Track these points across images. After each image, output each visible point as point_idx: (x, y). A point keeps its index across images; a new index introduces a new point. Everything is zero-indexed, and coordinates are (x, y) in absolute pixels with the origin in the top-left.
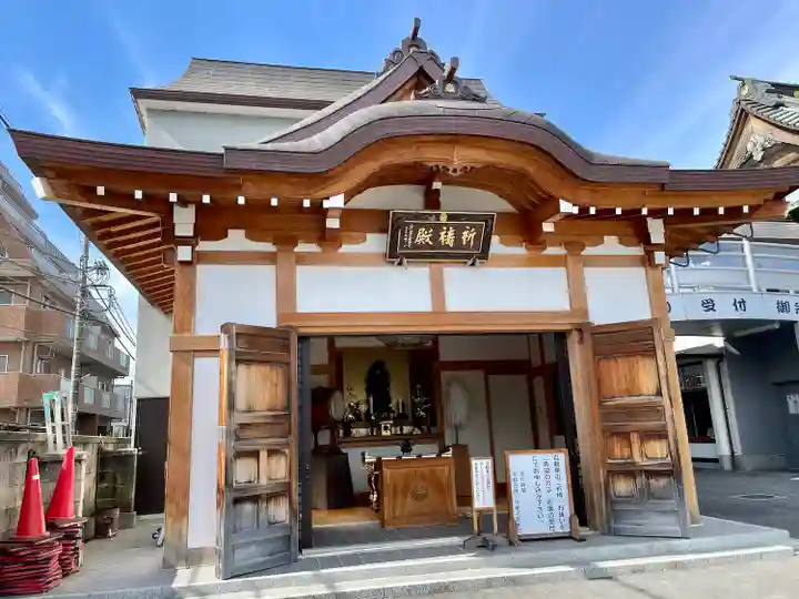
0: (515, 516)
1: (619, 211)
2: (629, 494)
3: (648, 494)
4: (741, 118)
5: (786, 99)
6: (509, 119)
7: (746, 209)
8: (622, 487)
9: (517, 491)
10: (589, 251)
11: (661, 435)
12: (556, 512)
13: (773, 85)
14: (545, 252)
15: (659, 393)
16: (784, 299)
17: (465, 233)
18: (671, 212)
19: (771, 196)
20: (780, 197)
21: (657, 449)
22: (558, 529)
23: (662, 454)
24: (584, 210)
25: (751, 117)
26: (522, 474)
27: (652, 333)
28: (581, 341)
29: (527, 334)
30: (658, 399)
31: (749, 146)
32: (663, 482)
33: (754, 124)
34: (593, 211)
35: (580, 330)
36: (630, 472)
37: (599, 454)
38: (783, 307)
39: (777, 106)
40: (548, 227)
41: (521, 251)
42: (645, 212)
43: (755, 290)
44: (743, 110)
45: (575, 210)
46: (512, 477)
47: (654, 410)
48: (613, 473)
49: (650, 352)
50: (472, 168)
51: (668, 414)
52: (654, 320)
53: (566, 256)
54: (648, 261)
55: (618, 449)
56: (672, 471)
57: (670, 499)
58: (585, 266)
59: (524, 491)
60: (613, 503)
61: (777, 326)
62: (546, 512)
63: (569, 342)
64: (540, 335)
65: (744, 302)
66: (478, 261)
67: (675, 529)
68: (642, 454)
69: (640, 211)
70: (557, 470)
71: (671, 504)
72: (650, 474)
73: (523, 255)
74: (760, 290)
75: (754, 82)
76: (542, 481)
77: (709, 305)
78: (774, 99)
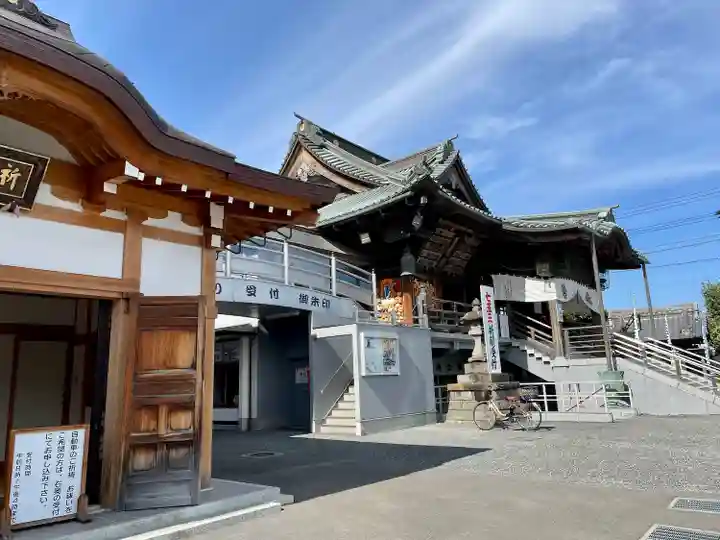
0: (11, 505)
1: (184, 188)
2: (148, 467)
3: (166, 465)
4: (297, 148)
5: (328, 143)
6: (80, 57)
7: (289, 213)
8: (142, 460)
9: (18, 474)
10: (150, 222)
11: (187, 406)
12: (64, 493)
13: (321, 129)
14: (103, 214)
15: (194, 366)
16: (305, 292)
17: (6, 172)
18: (231, 200)
19: (308, 207)
20: (314, 208)
21: (183, 420)
22: (63, 512)
23: (186, 424)
24: (150, 179)
25: (303, 149)
26: (29, 454)
27: (197, 310)
28: (127, 311)
29: (76, 299)
30: (191, 372)
31: (299, 173)
32: (183, 452)
33: (304, 156)
34: (159, 181)
35: (127, 300)
36: (152, 444)
37: (124, 429)
38: (304, 299)
39: (322, 147)
40: (109, 188)
41: (76, 207)
42: (208, 195)
43: (287, 283)
44: (299, 143)
45: (141, 177)
46: (16, 458)
47: (186, 382)
48: (135, 447)
49: (192, 327)
50: (25, 97)
51: (198, 387)
52: (201, 297)
53: (126, 222)
54: (204, 242)
55: (145, 422)
56: (191, 441)
57: (186, 468)
58: (144, 236)
59: (28, 474)
60: (128, 477)
61: (297, 313)
62: (51, 494)
63: (114, 311)
64: (90, 300)
65: (277, 291)
66: (18, 208)
67: (186, 497)
68: (168, 426)
69: (204, 193)
70: (73, 448)
71: (186, 473)
72: (171, 445)
73: (77, 212)
74: (289, 283)
75: (310, 123)
76: (53, 461)
77: (251, 291)
78: (320, 140)
